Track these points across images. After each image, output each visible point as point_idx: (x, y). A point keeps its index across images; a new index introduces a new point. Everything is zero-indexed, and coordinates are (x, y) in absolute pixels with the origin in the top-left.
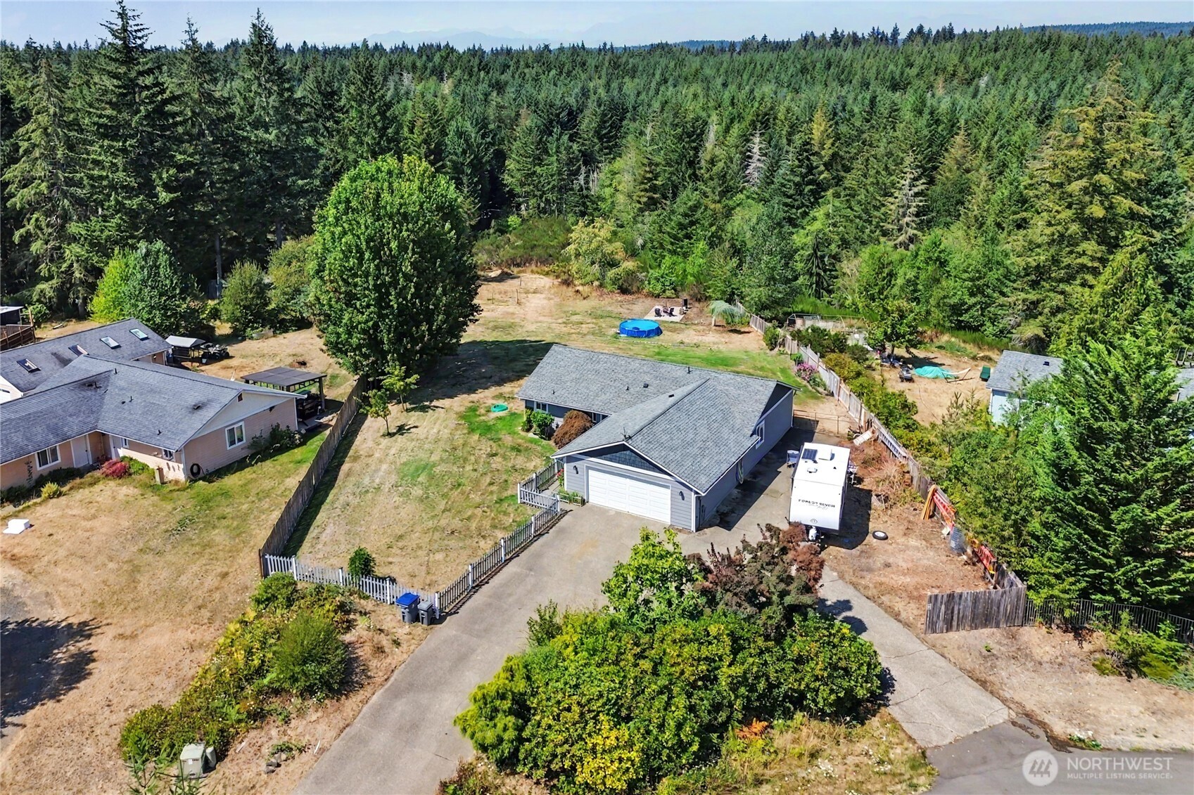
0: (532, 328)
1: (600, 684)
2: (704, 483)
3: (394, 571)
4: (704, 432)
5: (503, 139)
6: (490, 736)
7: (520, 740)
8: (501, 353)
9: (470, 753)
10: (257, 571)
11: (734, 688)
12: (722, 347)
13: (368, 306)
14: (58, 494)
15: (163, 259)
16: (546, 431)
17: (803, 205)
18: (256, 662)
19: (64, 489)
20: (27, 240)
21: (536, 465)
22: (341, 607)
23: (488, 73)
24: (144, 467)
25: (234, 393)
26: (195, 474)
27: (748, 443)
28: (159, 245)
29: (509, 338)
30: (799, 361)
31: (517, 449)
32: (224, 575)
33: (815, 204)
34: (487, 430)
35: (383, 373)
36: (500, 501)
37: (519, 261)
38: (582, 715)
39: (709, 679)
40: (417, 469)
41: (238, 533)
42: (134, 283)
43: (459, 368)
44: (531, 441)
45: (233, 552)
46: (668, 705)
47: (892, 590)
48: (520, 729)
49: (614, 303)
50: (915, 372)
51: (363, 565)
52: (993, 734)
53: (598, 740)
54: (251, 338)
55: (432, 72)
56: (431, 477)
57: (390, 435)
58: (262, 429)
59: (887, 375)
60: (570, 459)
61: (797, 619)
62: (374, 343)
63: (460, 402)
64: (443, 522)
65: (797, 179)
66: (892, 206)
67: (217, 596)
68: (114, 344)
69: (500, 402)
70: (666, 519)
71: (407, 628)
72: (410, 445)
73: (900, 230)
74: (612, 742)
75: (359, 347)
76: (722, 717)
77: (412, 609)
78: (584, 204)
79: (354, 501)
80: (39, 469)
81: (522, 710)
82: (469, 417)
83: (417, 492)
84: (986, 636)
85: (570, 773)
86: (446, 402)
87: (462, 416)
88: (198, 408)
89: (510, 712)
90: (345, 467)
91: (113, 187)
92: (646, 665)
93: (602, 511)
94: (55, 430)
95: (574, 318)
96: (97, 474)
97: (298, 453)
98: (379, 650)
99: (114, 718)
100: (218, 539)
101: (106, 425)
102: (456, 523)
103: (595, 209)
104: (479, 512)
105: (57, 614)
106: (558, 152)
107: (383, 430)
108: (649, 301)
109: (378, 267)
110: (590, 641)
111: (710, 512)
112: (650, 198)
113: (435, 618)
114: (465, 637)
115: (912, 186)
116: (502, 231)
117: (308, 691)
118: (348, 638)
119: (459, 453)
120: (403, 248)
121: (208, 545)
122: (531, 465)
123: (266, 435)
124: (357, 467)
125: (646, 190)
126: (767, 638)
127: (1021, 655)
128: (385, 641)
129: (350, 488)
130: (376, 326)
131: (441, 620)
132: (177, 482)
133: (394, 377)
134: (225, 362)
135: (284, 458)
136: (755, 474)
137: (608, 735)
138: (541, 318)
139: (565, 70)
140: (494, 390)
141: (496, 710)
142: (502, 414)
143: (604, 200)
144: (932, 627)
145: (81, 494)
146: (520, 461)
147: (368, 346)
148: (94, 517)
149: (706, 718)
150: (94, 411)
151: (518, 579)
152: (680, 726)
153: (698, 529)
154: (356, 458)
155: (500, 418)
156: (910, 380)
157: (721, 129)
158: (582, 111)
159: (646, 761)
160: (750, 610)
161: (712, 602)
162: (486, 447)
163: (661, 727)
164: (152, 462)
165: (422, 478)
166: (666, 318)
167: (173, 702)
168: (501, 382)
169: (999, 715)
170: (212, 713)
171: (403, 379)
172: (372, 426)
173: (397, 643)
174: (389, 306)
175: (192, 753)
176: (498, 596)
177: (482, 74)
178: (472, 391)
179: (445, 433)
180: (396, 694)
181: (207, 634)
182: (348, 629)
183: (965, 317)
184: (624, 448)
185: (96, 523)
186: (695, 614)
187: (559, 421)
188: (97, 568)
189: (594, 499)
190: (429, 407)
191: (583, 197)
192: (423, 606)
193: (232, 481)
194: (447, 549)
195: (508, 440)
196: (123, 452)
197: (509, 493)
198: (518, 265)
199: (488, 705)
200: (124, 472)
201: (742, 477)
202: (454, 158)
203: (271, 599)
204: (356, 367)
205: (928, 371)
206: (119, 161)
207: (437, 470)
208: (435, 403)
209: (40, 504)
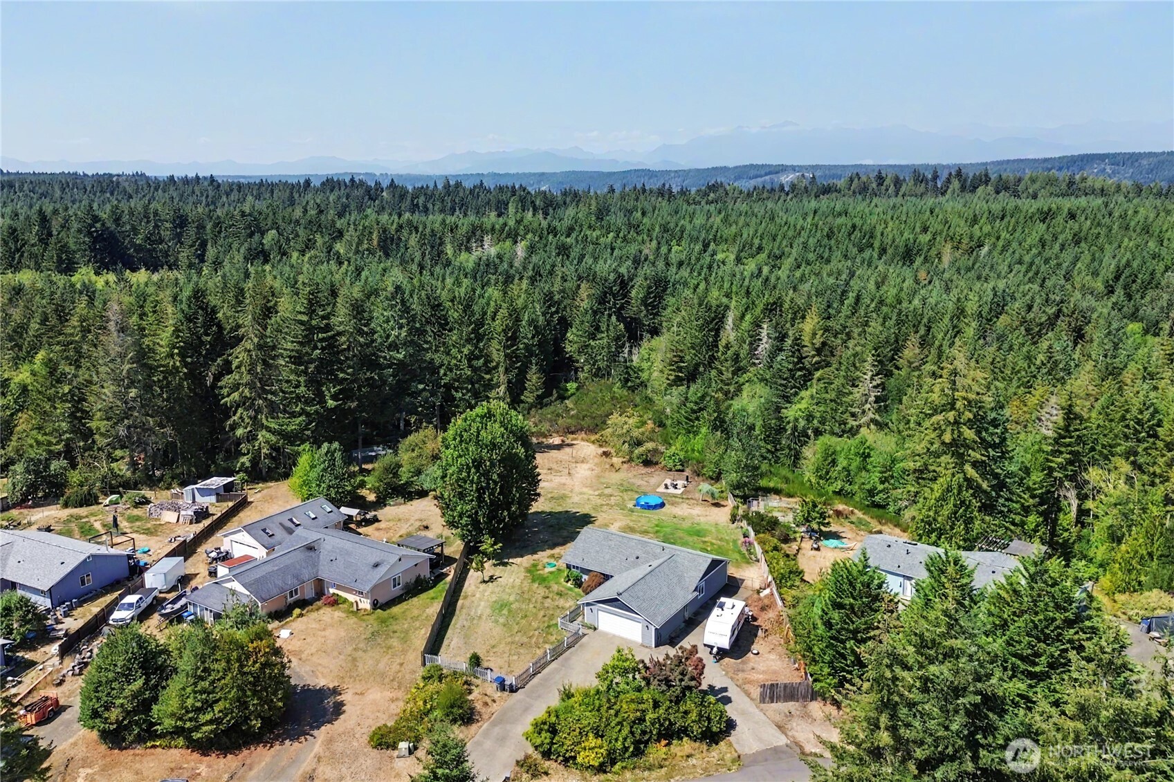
0: (576, 499)
1: (590, 719)
2: (660, 620)
3: (491, 665)
4: (665, 589)
5: (565, 307)
6: (538, 741)
7: (552, 743)
8: (554, 521)
9: (531, 750)
10: (419, 662)
11: (653, 724)
12: (702, 519)
13: (472, 500)
14: (301, 615)
15: (338, 455)
16: (578, 583)
17: (795, 387)
18: (429, 706)
19: (304, 612)
20: (234, 427)
21: (570, 604)
22: (466, 683)
23: (555, 236)
24: (345, 600)
25: (398, 557)
26: (376, 605)
27: (691, 596)
28: (336, 445)
29: (560, 509)
30: (745, 536)
31: (560, 594)
32: (401, 664)
33: (804, 386)
34: (542, 580)
35: (481, 542)
36: (549, 627)
37: (573, 429)
38: (580, 733)
39: (641, 720)
40: (502, 606)
41: (405, 640)
42: (319, 469)
43: (527, 534)
44: (570, 589)
45: (404, 652)
46: (620, 731)
47: (750, 682)
48: (553, 739)
49: (636, 476)
50: (824, 543)
51: (476, 661)
52: (776, 750)
53: (587, 744)
54: (390, 505)
55: (508, 236)
56: (510, 611)
57: (484, 582)
58: (411, 578)
59: (803, 545)
60: (588, 604)
61: (688, 694)
62: (475, 522)
63: (526, 561)
64: (517, 639)
65: (790, 366)
66: (857, 394)
67: (400, 674)
68: (313, 516)
69: (552, 561)
70: (639, 640)
71: (499, 694)
72: (497, 590)
73: (864, 412)
74: (593, 745)
75: (467, 525)
76: (646, 737)
77: (502, 686)
78: (627, 373)
79: (467, 624)
80: (290, 600)
81: (553, 731)
82: (532, 571)
83: (502, 620)
84: (791, 706)
85: (574, 758)
86: (518, 560)
87: (528, 570)
88: (376, 565)
89: (548, 731)
90: (460, 603)
91: (298, 398)
92: (612, 712)
93: (605, 634)
94: (296, 577)
95: (607, 491)
96: (319, 603)
97: (431, 593)
98: (486, 704)
99: (363, 731)
100: (395, 644)
101: (324, 574)
102: (525, 640)
103: (636, 378)
104: (537, 633)
105: (321, 682)
106: (608, 330)
107: (480, 580)
108: (663, 473)
109: (479, 478)
110: (586, 700)
111: (665, 636)
112: (677, 376)
113: (513, 690)
114: (528, 699)
115: (872, 379)
116: (562, 398)
117: (454, 721)
118: (470, 697)
119: (526, 596)
120: (493, 465)
121: (389, 648)
122: (567, 605)
123: (413, 581)
124: (467, 603)
125: (674, 370)
126: (671, 701)
127: (806, 716)
128: (489, 700)
129: (463, 616)
130: (476, 513)
131: (516, 691)
132: (365, 610)
133: (487, 544)
134: (376, 524)
135: (423, 596)
136: (696, 614)
137: (592, 741)
138: (585, 490)
139: (621, 235)
140: (549, 552)
141: (541, 730)
142: (553, 569)
143: (642, 370)
144: (763, 700)
145: (314, 615)
146: (561, 602)
147: (472, 525)
148: (324, 630)
149: (638, 737)
150: (315, 564)
151: (556, 671)
152: (625, 739)
153: (656, 646)
154: (466, 597)
155: (551, 573)
156: (818, 549)
157: (738, 314)
158: (632, 280)
159: (609, 753)
160: (664, 688)
161: (648, 684)
162: (542, 591)
163: (616, 740)
164: (351, 598)
165: (505, 612)
166: (672, 490)
167: (390, 724)
168: (553, 546)
169: (782, 741)
170: (411, 729)
171: (492, 546)
172: (473, 577)
173: (494, 701)
174: (484, 501)
175: (403, 746)
176: (546, 680)
177: (550, 237)
178: (534, 552)
179: (518, 582)
180: (494, 724)
181: (400, 694)
182: (470, 693)
183: (877, 499)
184: (616, 600)
185: (327, 633)
186: (639, 689)
187: (585, 577)
188: (334, 658)
189: (602, 627)
190: (507, 563)
191: (627, 368)
192: (507, 683)
193: (396, 610)
194: (519, 654)
195: (555, 588)
196: (332, 591)
197: (554, 622)
198: (572, 433)
199: (539, 727)
200: (335, 602)
201: (687, 615)
202: (526, 341)
203: (431, 677)
204: (463, 537)
205: (833, 543)
206: (302, 379)
207: (513, 606)
208: (511, 561)
209: (293, 621)
